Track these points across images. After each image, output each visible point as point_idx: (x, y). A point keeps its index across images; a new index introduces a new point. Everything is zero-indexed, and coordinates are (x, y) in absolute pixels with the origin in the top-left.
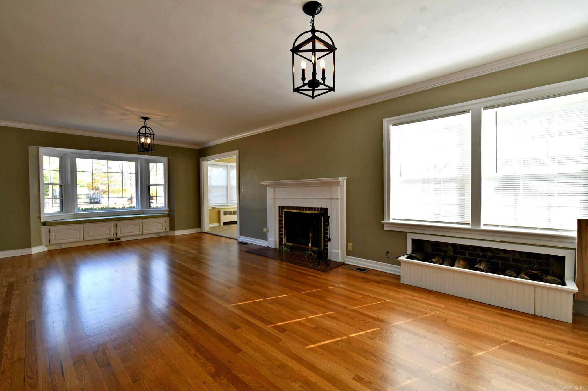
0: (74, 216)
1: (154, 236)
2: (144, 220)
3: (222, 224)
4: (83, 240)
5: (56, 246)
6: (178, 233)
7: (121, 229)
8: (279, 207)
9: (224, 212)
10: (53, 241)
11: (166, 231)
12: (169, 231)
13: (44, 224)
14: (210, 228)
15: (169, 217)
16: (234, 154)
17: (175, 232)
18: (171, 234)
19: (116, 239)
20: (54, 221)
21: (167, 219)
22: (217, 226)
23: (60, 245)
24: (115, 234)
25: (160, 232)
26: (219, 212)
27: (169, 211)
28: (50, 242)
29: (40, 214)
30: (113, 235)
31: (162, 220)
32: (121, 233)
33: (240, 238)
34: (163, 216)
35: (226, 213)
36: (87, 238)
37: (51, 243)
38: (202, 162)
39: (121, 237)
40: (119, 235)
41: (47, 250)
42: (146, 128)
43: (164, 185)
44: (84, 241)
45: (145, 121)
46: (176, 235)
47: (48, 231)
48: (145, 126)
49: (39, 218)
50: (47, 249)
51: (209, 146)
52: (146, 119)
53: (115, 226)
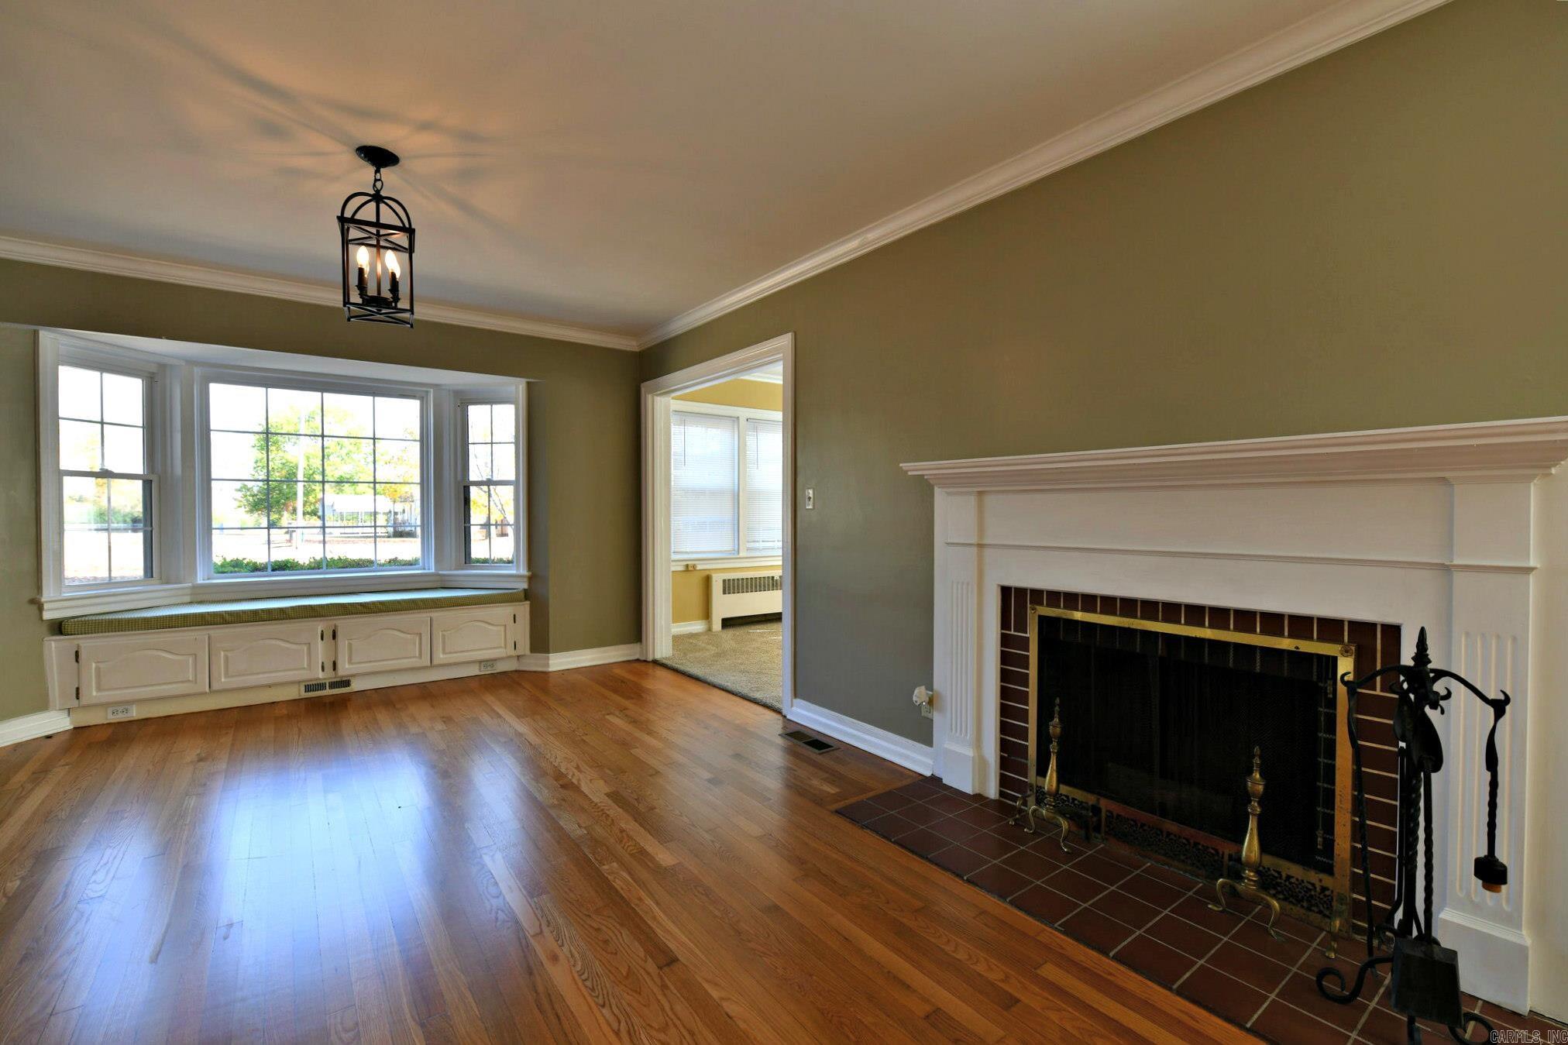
0: (191, 594)
1: (474, 671)
2: (436, 614)
3: (717, 625)
4: (207, 690)
5: (106, 711)
6: (559, 662)
7: (350, 645)
8: (1005, 591)
9: (724, 581)
10: (92, 694)
11: (519, 652)
12: (528, 652)
13: (58, 628)
14: (677, 639)
15: (528, 602)
16: (776, 351)
17: (548, 658)
18: (533, 663)
19: (333, 685)
20: (97, 618)
21: (524, 609)
22: (701, 631)
23: (120, 709)
24: (329, 666)
25: (493, 656)
26: (707, 581)
27: (531, 579)
28: (80, 695)
29: (39, 588)
30: (323, 669)
31: (504, 611)
32: (350, 662)
33: (794, 708)
34: (508, 598)
35: (730, 587)
36: (223, 681)
37: (84, 700)
38: (649, 397)
39: (353, 676)
40: (345, 669)
41: (72, 727)
42: (382, 206)
43: (515, 483)
44: (212, 692)
45: (377, 171)
46: (550, 670)
47: (74, 656)
48: (378, 192)
49: (34, 607)
50: (71, 724)
51: (673, 335)
52: (379, 157)
53: (328, 635)
